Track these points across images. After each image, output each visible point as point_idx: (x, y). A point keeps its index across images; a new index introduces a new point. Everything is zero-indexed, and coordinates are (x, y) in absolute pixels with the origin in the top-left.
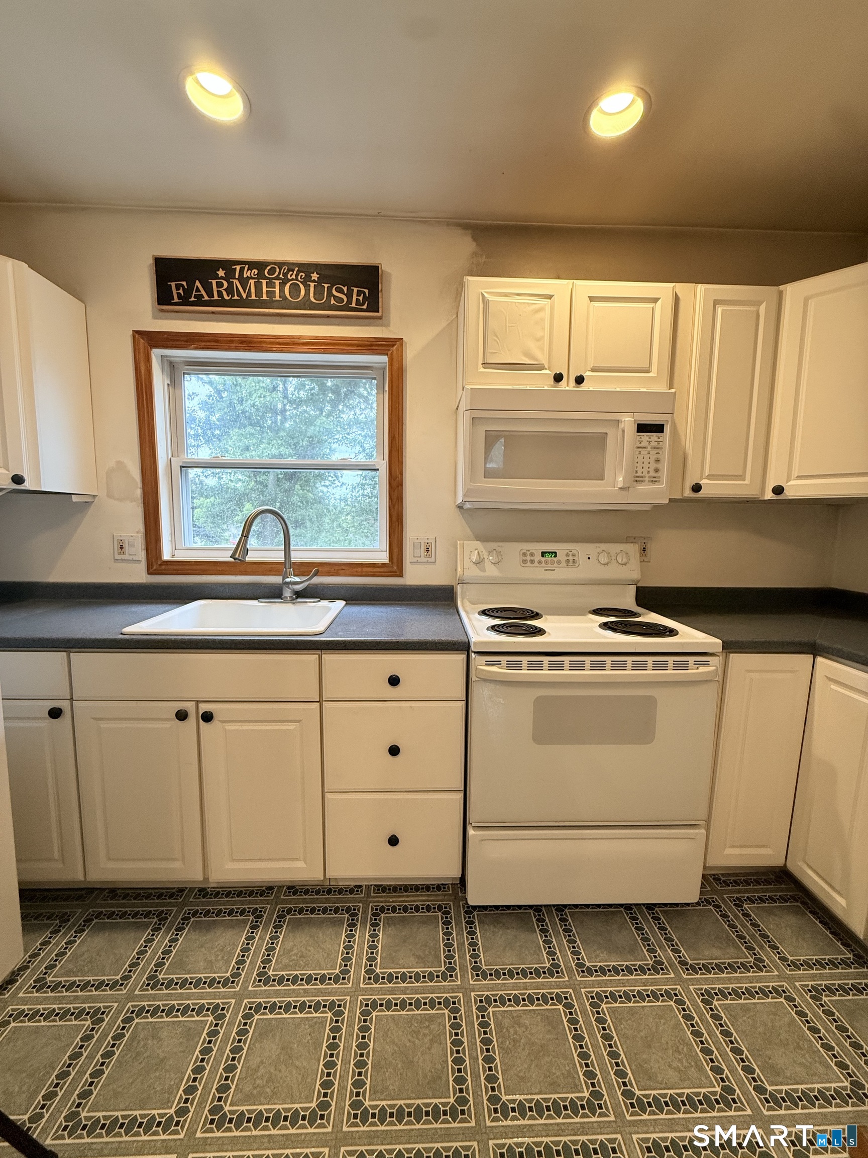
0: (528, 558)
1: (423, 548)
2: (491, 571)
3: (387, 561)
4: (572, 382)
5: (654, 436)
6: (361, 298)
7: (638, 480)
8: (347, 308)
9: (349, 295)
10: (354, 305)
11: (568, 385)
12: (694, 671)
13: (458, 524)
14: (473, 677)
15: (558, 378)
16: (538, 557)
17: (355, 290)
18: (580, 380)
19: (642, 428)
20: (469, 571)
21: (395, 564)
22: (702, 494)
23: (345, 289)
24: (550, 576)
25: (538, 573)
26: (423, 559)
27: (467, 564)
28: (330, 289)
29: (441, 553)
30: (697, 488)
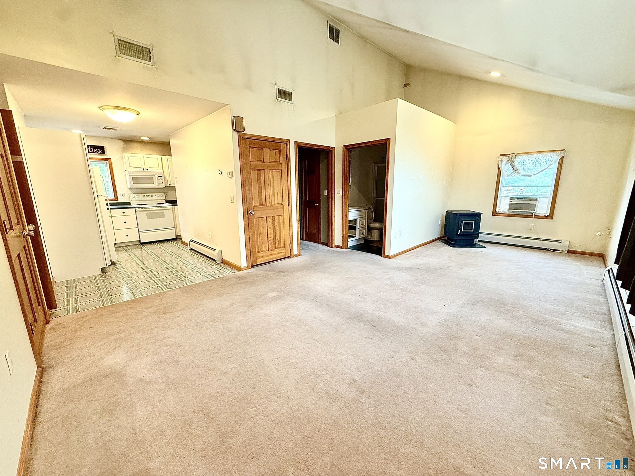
0: (144, 196)
1: (122, 196)
2: (137, 199)
3: (114, 198)
4: (146, 170)
5: (161, 178)
6: (101, 151)
7: (160, 184)
8: (97, 153)
9: (98, 151)
10: (99, 152)
11: (145, 170)
12: (168, 208)
13: (129, 191)
14: (136, 211)
15: (144, 169)
16: (146, 196)
17: (99, 150)
18: (147, 169)
19: (159, 177)
20: (133, 199)
21: (116, 198)
22: (171, 185)
23: (97, 150)
24: (149, 199)
25: (146, 198)
26: (122, 197)
27: (132, 198)
28: (93, 150)
29: (126, 196)
30: (170, 185)
